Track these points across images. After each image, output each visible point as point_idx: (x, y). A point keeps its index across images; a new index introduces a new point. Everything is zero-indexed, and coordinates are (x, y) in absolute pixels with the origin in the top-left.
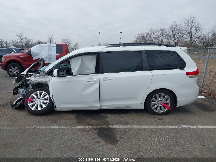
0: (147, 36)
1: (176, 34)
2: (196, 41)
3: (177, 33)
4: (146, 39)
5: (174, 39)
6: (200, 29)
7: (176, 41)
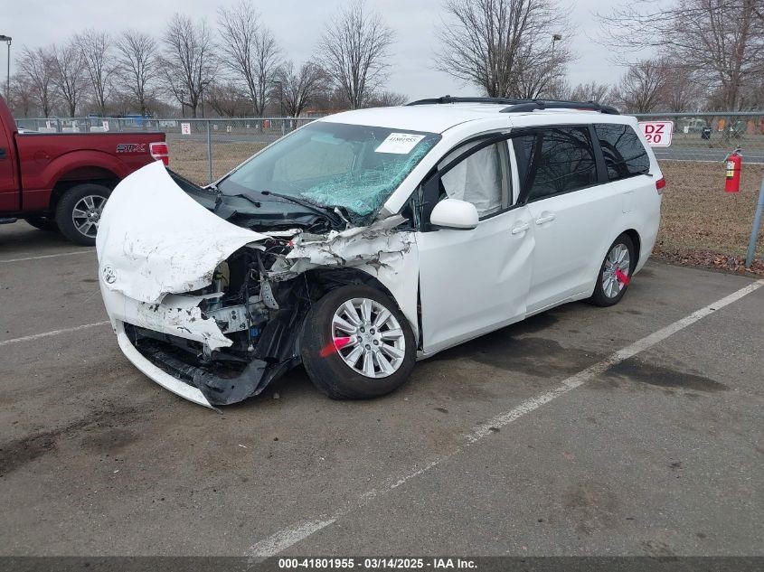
0: (69, 59)
1: (194, 60)
2: (265, 89)
3: (196, 56)
4: (68, 75)
5: (189, 77)
6: (273, 49)
7: (196, 89)
